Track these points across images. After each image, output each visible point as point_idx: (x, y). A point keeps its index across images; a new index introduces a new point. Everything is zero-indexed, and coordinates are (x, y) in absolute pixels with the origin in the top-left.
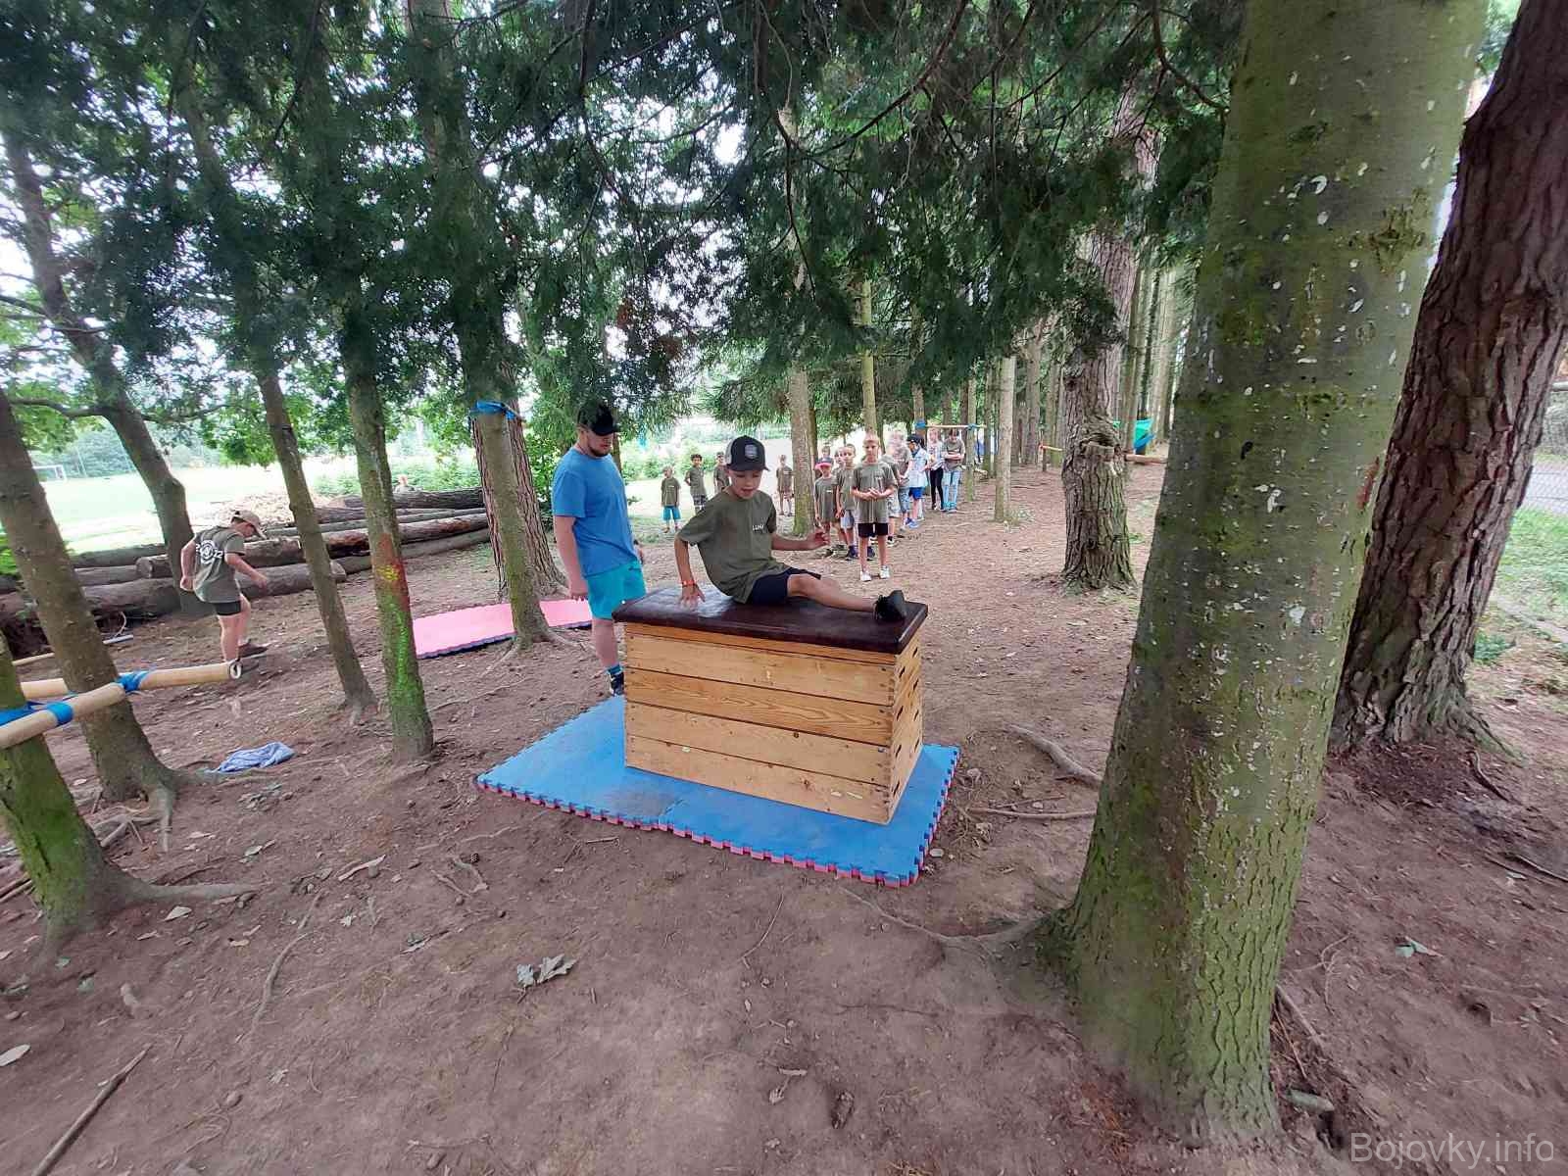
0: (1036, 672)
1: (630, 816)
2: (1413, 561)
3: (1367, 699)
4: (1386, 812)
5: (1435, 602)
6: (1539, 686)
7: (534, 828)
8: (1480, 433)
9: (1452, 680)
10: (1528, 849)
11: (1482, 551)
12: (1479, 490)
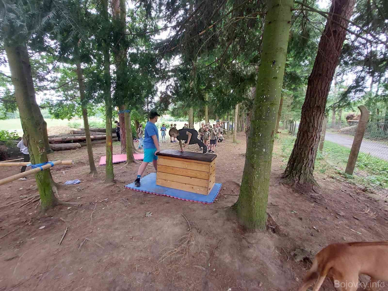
0: (238, 172)
1: (158, 193)
2: (302, 151)
3: (296, 176)
4: (296, 195)
5: (306, 158)
6: (330, 177)
7: (138, 195)
8: (311, 129)
9: (310, 173)
10: (318, 200)
11: (313, 149)
12: (312, 139)
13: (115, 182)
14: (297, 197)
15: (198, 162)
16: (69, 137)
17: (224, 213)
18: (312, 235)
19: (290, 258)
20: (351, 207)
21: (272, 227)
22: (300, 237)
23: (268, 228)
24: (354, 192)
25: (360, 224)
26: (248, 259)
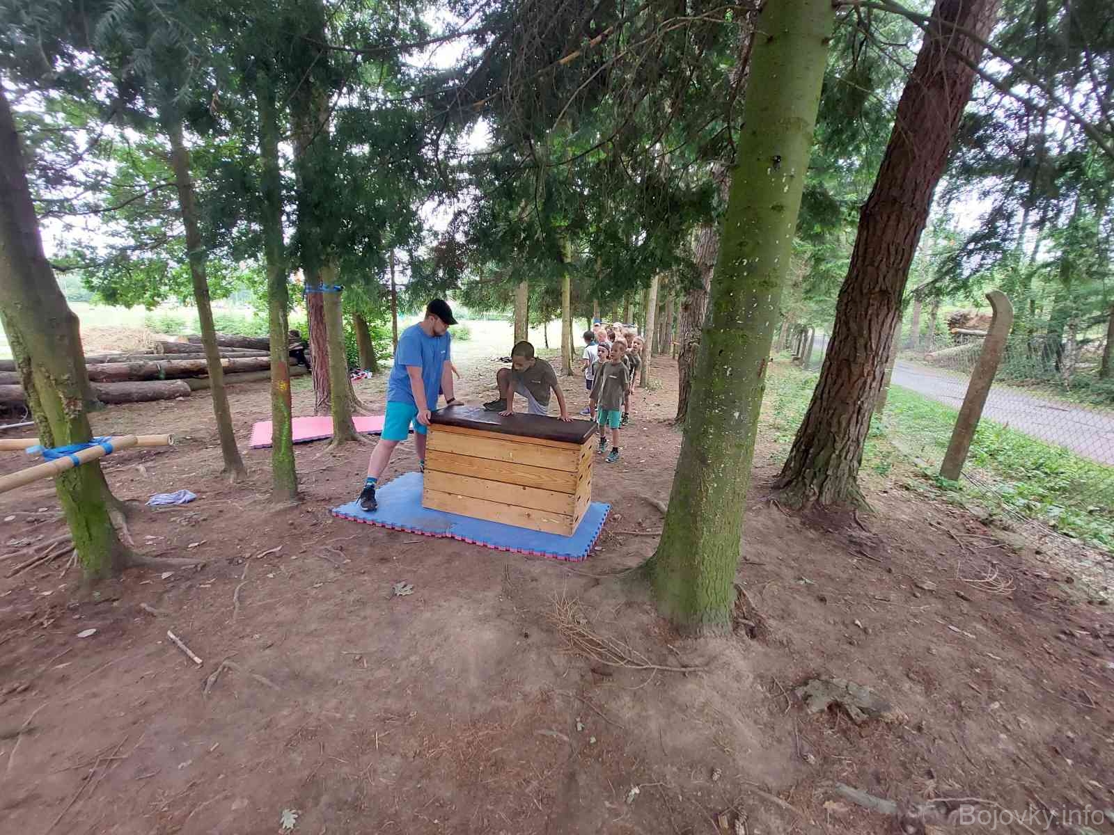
0: (655, 470)
1: (430, 530)
2: (833, 414)
4: (812, 534)
5: (841, 435)
6: (901, 486)
7: (372, 536)
8: (861, 354)
9: (850, 475)
10: (868, 549)
11: (862, 411)
12: (860, 382)
13: (301, 497)
14: (812, 540)
15: (544, 442)
16: (151, 363)
17: (617, 587)
18: (850, 643)
19: (793, 706)
20: (951, 567)
21: (747, 622)
22: (822, 649)
23: (736, 625)
24: (961, 528)
25: (972, 612)
26: (684, 709)
